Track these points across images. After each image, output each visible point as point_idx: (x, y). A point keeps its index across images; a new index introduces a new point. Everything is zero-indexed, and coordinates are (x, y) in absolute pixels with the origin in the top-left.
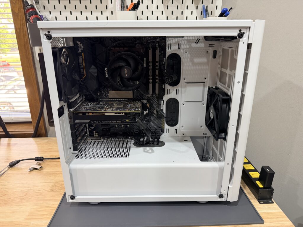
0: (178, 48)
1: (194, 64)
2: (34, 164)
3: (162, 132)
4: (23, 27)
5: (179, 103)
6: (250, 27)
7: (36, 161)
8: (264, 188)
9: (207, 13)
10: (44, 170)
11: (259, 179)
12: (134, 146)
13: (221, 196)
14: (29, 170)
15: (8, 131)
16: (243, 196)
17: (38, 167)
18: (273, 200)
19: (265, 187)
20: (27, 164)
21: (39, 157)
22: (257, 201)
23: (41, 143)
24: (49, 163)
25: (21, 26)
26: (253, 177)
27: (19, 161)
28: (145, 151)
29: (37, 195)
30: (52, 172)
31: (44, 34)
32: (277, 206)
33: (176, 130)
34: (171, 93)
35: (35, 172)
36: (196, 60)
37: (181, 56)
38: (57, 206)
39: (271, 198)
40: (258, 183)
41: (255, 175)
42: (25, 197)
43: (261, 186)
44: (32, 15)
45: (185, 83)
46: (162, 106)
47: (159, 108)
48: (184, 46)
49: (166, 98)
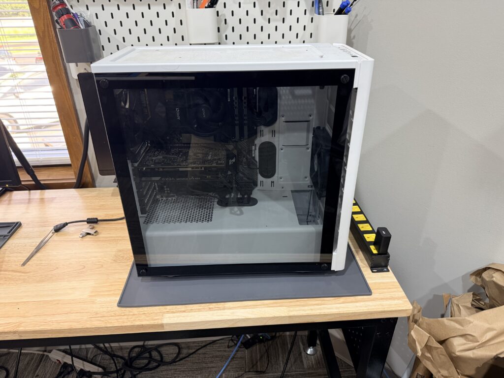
2: (86, 228)
3: (254, 185)
4: (48, 29)
5: (275, 147)
7: (88, 223)
8: (378, 254)
9: (320, 5)
10: (101, 236)
11: (375, 243)
12: (217, 205)
14: (81, 236)
15: (39, 179)
16: (354, 263)
17: (92, 232)
18: (389, 268)
19: (380, 252)
20: (77, 228)
21: (92, 219)
22: (369, 270)
23: (88, 197)
24: (106, 226)
25: (44, 28)
26: (368, 240)
27: (66, 224)
28: (231, 213)
29: (98, 268)
30: (112, 237)
32: (393, 275)
33: (273, 182)
35: (90, 238)
36: (298, 92)
38: (125, 280)
39: (386, 266)
40: (372, 247)
41: (371, 238)
42: (83, 270)
43: (375, 252)
44: (63, 15)
45: (284, 122)
46: (253, 152)
47: (250, 155)
49: (259, 141)
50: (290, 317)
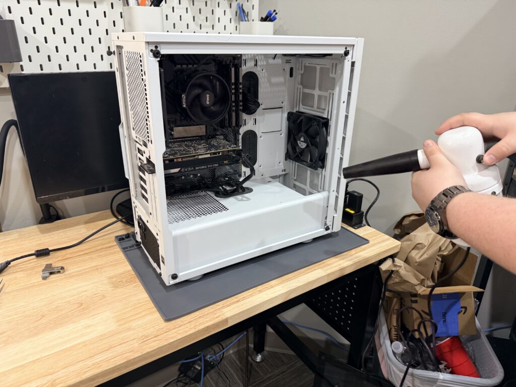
0: (255, 65)
1: (271, 84)
5: (257, 135)
6: (354, 45)
7: (37, 257)
8: (356, 213)
13: (327, 229)
19: (357, 211)
21: (41, 250)
22: (351, 228)
27: (9, 263)
31: (150, 49)
32: (370, 227)
34: (249, 124)
35: (56, 277)
36: (274, 80)
37: (258, 75)
40: (348, 210)
45: (263, 109)
46: (239, 142)
48: (261, 62)
49: (242, 130)
50: (328, 275)
